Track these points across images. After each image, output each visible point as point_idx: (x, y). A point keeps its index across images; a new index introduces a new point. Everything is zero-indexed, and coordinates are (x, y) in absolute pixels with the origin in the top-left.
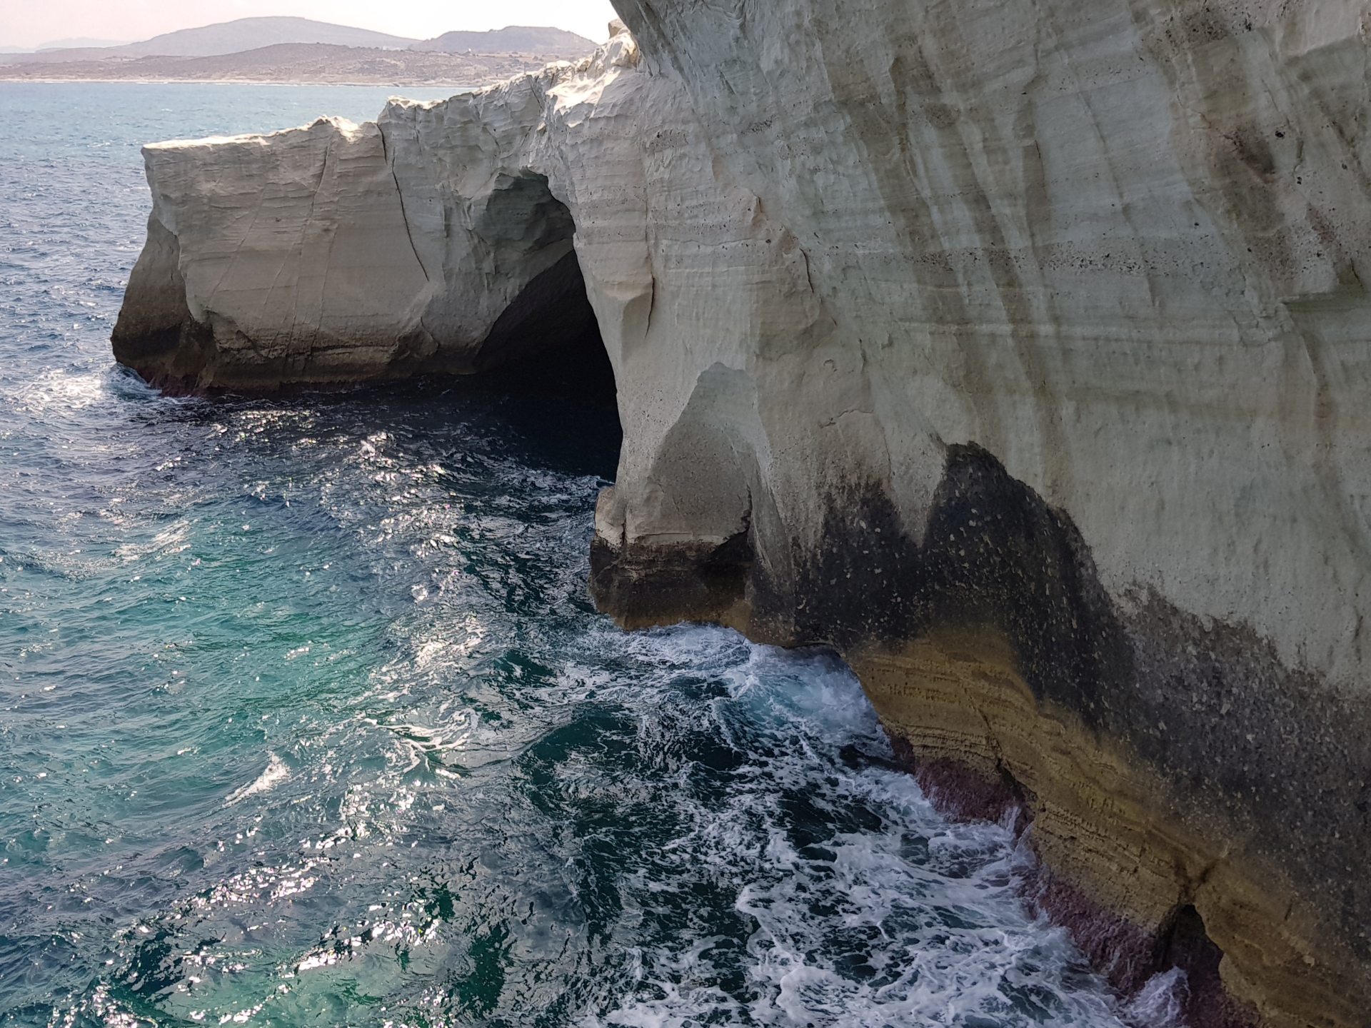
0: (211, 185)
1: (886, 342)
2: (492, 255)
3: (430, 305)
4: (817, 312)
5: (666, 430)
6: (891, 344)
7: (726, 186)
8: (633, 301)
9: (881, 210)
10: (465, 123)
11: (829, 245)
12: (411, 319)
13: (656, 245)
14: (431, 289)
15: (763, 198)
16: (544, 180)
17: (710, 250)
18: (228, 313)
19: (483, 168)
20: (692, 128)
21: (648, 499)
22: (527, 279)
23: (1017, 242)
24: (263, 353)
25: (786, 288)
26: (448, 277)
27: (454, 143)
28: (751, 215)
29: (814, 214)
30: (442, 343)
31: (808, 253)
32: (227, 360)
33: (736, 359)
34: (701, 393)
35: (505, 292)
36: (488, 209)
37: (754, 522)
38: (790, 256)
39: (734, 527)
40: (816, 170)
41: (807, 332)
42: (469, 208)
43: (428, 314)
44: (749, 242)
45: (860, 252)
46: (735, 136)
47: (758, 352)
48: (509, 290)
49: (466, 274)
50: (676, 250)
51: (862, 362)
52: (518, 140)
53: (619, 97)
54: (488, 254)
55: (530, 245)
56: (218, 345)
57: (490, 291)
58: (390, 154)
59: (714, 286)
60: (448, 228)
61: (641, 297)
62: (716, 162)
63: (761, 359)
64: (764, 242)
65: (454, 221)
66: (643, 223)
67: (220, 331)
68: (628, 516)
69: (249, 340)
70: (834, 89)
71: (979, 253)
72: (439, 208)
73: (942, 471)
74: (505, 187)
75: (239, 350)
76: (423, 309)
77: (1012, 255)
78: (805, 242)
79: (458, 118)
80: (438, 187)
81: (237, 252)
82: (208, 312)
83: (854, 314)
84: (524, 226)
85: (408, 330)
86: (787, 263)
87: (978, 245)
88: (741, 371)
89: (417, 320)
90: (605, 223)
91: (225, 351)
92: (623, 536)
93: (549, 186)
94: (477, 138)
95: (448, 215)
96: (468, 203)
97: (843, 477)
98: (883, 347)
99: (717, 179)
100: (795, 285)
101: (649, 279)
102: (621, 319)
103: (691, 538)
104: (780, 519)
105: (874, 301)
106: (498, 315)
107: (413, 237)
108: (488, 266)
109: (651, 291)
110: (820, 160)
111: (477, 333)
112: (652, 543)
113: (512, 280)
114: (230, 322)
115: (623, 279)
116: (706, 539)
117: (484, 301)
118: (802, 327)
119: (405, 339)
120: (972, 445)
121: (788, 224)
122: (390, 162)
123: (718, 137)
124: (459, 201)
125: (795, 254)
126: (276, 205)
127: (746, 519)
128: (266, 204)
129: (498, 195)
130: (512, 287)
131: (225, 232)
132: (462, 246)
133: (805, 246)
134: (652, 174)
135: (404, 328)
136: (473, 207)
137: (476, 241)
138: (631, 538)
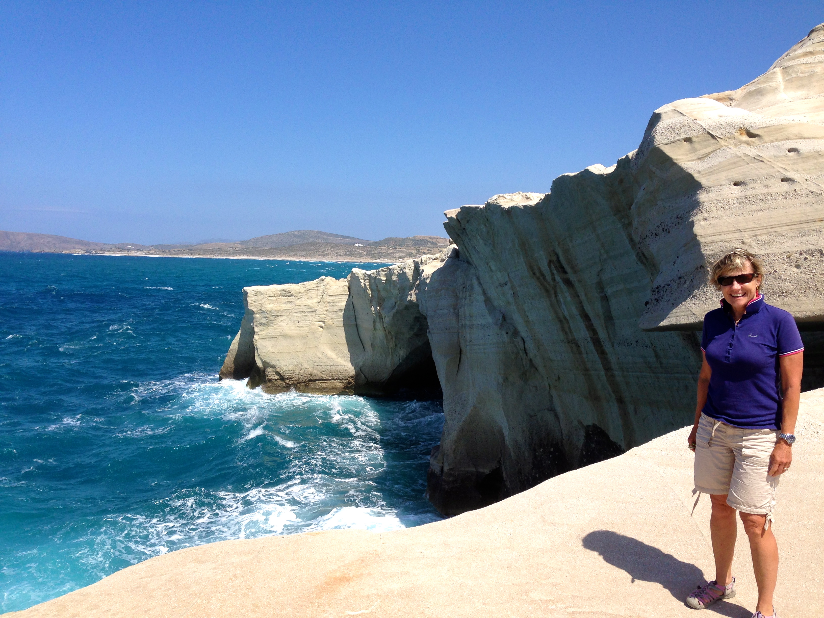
0: (271, 306)
1: (557, 378)
2: (394, 339)
3: (364, 362)
4: (528, 365)
6: (559, 379)
8: (452, 360)
11: (532, 335)
13: (462, 336)
16: (418, 306)
18: (273, 362)
19: (393, 300)
21: (455, 451)
23: (602, 334)
24: (287, 381)
25: (514, 354)
26: (374, 349)
28: (500, 322)
29: (525, 322)
30: (369, 379)
31: (524, 339)
35: (399, 356)
37: (502, 463)
38: (517, 340)
39: (494, 465)
41: (524, 374)
43: (363, 365)
45: (543, 338)
46: (493, 288)
47: (502, 382)
48: (401, 355)
49: (382, 347)
50: (469, 337)
51: (549, 388)
52: (408, 288)
54: (392, 339)
55: (411, 335)
56: (267, 377)
57: (392, 356)
60: (375, 326)
61: (456, 358)
63: (504, 386)
64: (505, 334)
65: (378, 324)
66: (457, 325)
67: (268, 371)
68: (446, 458)
69: (281, 376)
71: (589, 339)
73: (583, 438)
75: (276, 380)
76: (361, 363)
77: (601, 340)
81: (279, 336)
82: (264, 362)
83: (543, 366)
84: (409, 327)
86: (516, 343)
87: (588, 336)
90: (443, 324)
91: (270, 380)
92: (442, 468)
93: (419, 308)
95: (375, 321)
98: (556, 381)
100: (518, 353)
101: (458, 350)
103: (474, 469)
104: (513, 460)
106: (395, 367)
108: (392, 344)
109: (459, 355)
111: (385, 375)
112: (455, 472)
113: (402, 351)
114: (274, 367)
117: (390, 360)
118: (522, 371)
119: (352, 377)
120: (594, 425)
124: (380, 314)
125: (519, 339)
126: (299, 314)
127: (499, 462)
128: (296, 314)
129: (398, 312)
130: (402, 353)
131: (275, 326)
132: (380, 334)
133: (522, 335)
135: (352, 372)
136: (386, 317)
137: (387, 332)
138: (446, 469)
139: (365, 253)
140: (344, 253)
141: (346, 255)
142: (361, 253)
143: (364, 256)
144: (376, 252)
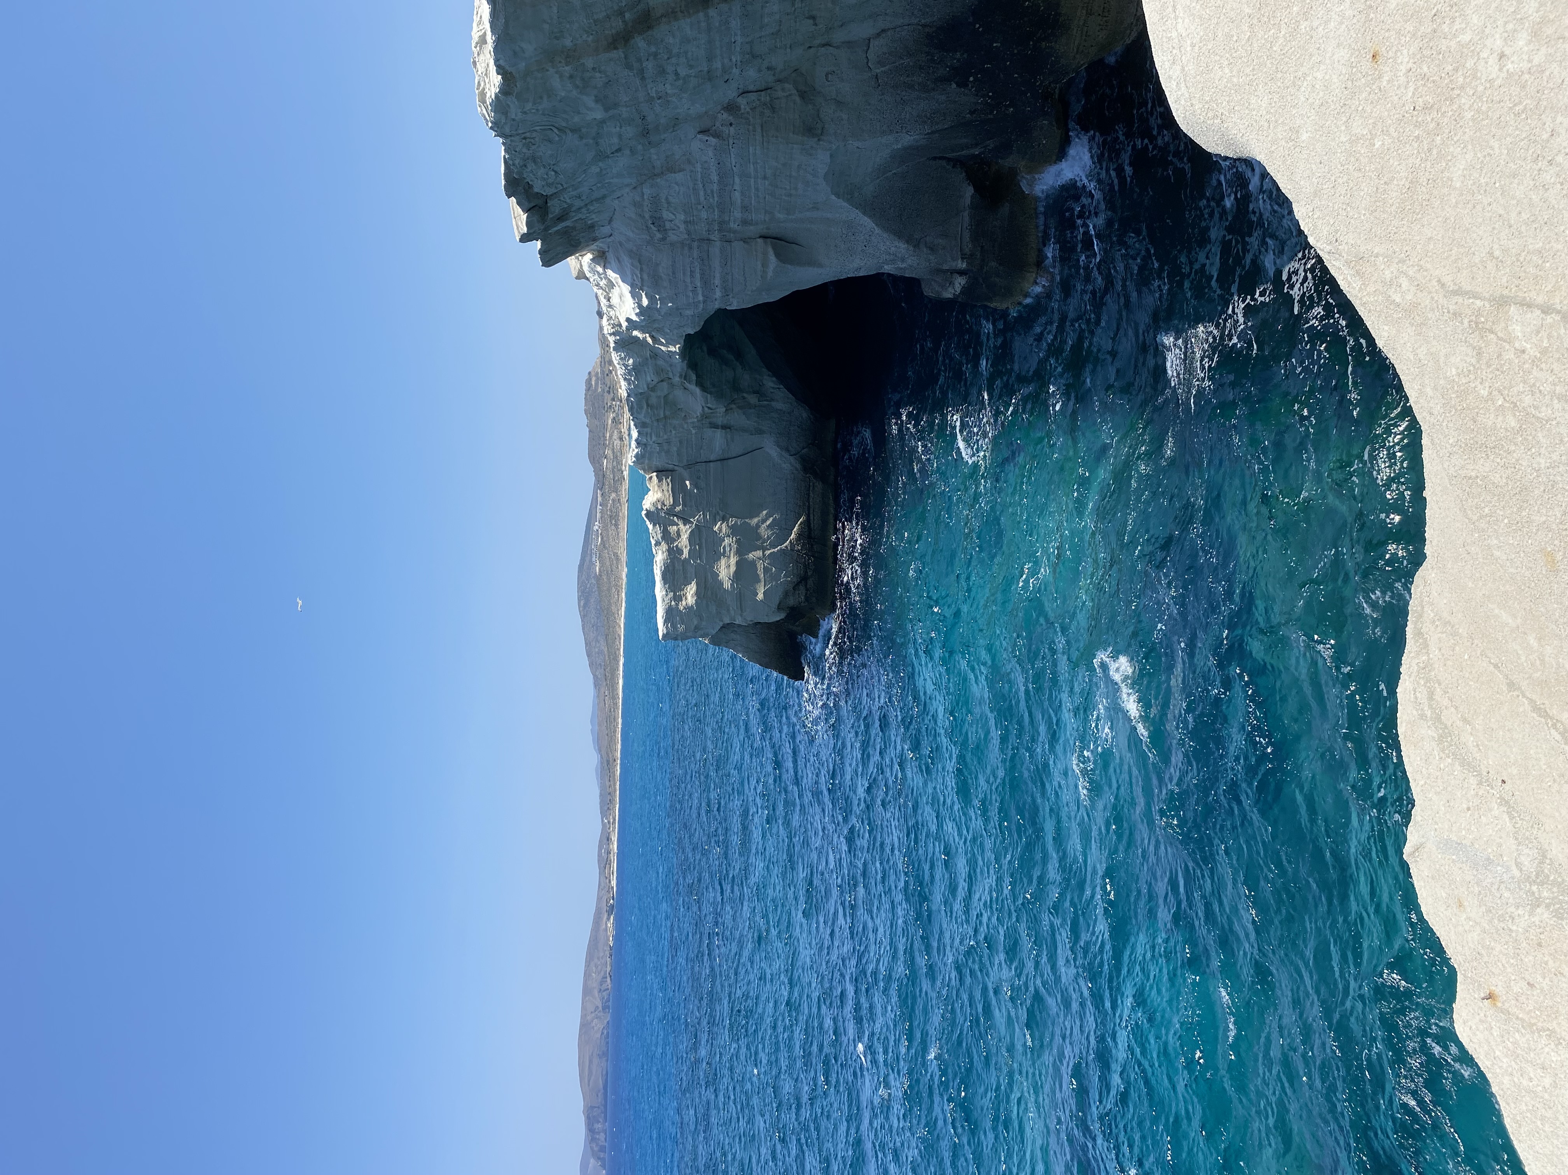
0: (689, 596)
1: (811, 21)
2: (745, 395)
3: (781, 449)
4: (787, 86)
5: (877, 231)
6: (813, 18)
7: (689, 162)
8: (777, 255)
9: (707, 16)
10: (648, 405)
11: (734, 70)
12: (790, 463)
13: (735, 232)
14: (771, 449)
15: (698, 130)
16: (688, 336)
17: (737, 180)
18: (781, 594)
19: (679, 393)
20: (647, 191)
21: (932, 249)
22: (764, 370)
24: (809, 574)
25: (767, 112)
26: (760, 432)
27: (662, 416)
28: (711, 139)
29: (710, 80)
31: (741, 91)
32: (814, 599)
33: (821, 160)
34: (849, 197)
35: (773, 388)
36: (711, 393)
37: (956, 155)
38: (742, 107)
39: (960, 174)
40: (677, 74)
41: (802, 95)
42: (709, 408)
43: (787, 450)
44: (731, 142)
45: (739, 39)
46: (652, 151)
47: (816, 139)
48: (772, 385)
49: (758, 418)
50: (738, 214)
51: (828, 47)
52: (660, 362)
53: (626, 260)
54: (744, 398)
55: (738, 364)
57: (772, 400)
58: (671, 467)
59: (765, 178)
60: (724, 427)
61: (774, 249)
62: (671, 170)
63: (822, 137)
64: (732, 129)
65: (720, 421)
66: (718, 243)
67: (791, 602)
68: (945, 267)
69: (800, 582)
70: (616, 48)
72: (708, 432)
74: (694, 377)
75: (807, 590)
76: (783, 453)
78: (731, 93)
79: (644, 411)
80: (694, 432)
81: (738, 584)
82: (778, 608)
83: (788, 50)
84: (724, 367)
85: (798, 466)
86: (748, 109)
88: (831, 156)
89: (792, 458)
90: (718, 275)
91: (807, 599)
92: (961, 273)
93: (692, 333)
94: (659, 397)
95: (714, 426)
96: (706, 409)
97: (921, 68)
98: (816, 25)
99: (683, 170)
100: (765, 104)
101: (760, 241)
102: (789, 266)
103: (966, 214)
104: (952, 127)
105: (779, 31)
106: (791, 396)
107: (730, 456)
108: (753, 399)
109: (769, 240)
110: (670, 69)
111: (803, 413)
112: (968, 248)
113: (765, 382)
114: (786, 594)
115: (759, 264)
116: (968, 200)
117: (778, 405)
118: (798, 99)
119: (805, 469)
121: (719, 107)
122: (676, 468)
123: (654, 167)
124: (704, 416)
125: (742, 102)
127: (953, 163)
129: (700, 384)
130: (769, 383)
132: (738, 418)
133: (735, 94)
134: (681, 232)
135: (797, 470)
136: (709, 405)
137: (733, 406)
138: (962, 265)
139: (613, 495)
140: (613, 527)
141: (616, 525)
142: (613, 500)
143: (618, 495)
144: (612, 476)
